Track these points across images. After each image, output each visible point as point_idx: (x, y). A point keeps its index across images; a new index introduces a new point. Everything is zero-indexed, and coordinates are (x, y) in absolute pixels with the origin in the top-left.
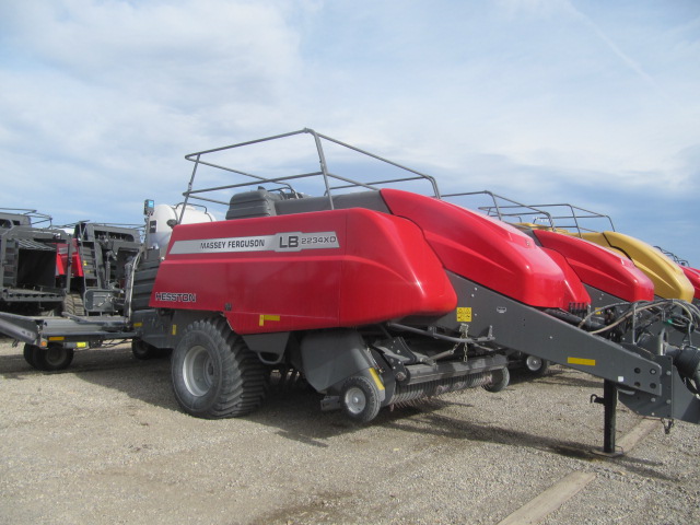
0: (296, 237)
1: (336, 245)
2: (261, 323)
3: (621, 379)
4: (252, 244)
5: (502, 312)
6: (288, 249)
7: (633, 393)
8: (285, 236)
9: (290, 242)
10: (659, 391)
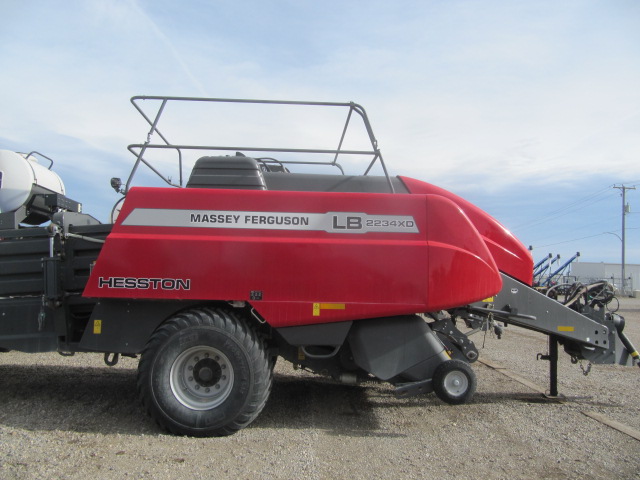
0: (359, 219)
1: (415, 229)
2: (316, 312)
3: (588, 340)
4: (288, 221)
5: (515, 292)
6: (346, 231)
7: (593, 349)
8: (342, 217)
9: (349, 223)
10: (607, 346)
